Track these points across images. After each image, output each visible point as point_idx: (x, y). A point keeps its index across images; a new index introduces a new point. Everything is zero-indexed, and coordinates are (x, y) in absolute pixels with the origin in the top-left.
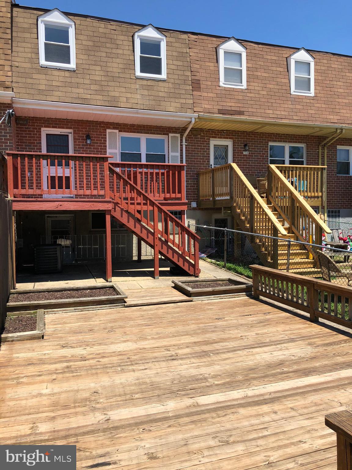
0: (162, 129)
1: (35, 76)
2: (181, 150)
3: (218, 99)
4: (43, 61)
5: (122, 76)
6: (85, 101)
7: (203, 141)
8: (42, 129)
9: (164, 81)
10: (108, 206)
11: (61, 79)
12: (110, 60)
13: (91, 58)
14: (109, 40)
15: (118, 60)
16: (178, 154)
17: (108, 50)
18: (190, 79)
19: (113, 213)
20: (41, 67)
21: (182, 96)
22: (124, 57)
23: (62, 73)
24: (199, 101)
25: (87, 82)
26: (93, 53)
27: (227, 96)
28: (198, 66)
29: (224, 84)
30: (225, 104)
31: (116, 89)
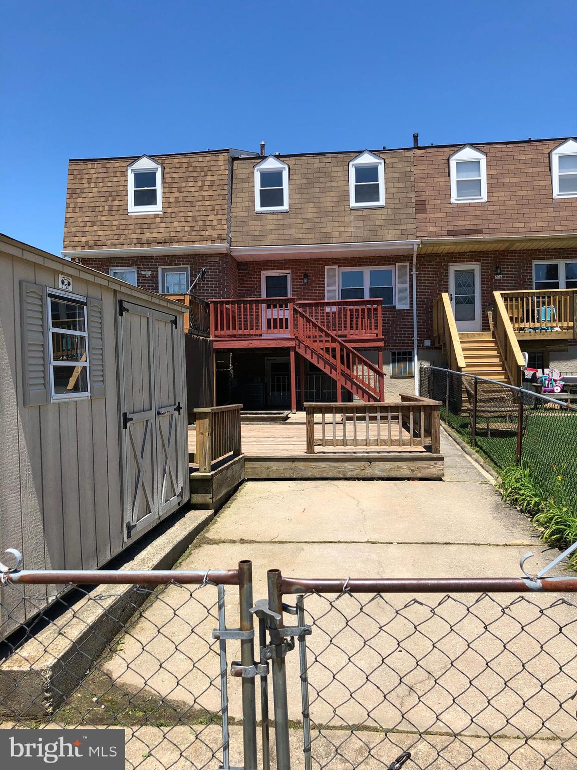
0: (388, 258)
1: (251, 223)
2: (411, 281)
3: (448, 219)
4: (258, 208)
5: (335, 210)
6: (297, 242)
7: (439, 268)
8: (262, 272)
9: (381, 208)
10: (291, 343)
11: (275, 222)
12: (324, 195)
13: (304, 195)
14: (322, 175)
15: (332, 194)
16: (408, 285)
17: (321, 185)
18: (413, 201)
19: (297, 349)
20: (257, 214)
21: (403, 222)
22: (338, 189)
23: (275, 217)
24: (423, 225)
25: (299, 221)
26: (306, 191)
27: (460, 214)
28: (424, 185)
29: (456, 200)
30: (456, 223)
31: (328, 224)
